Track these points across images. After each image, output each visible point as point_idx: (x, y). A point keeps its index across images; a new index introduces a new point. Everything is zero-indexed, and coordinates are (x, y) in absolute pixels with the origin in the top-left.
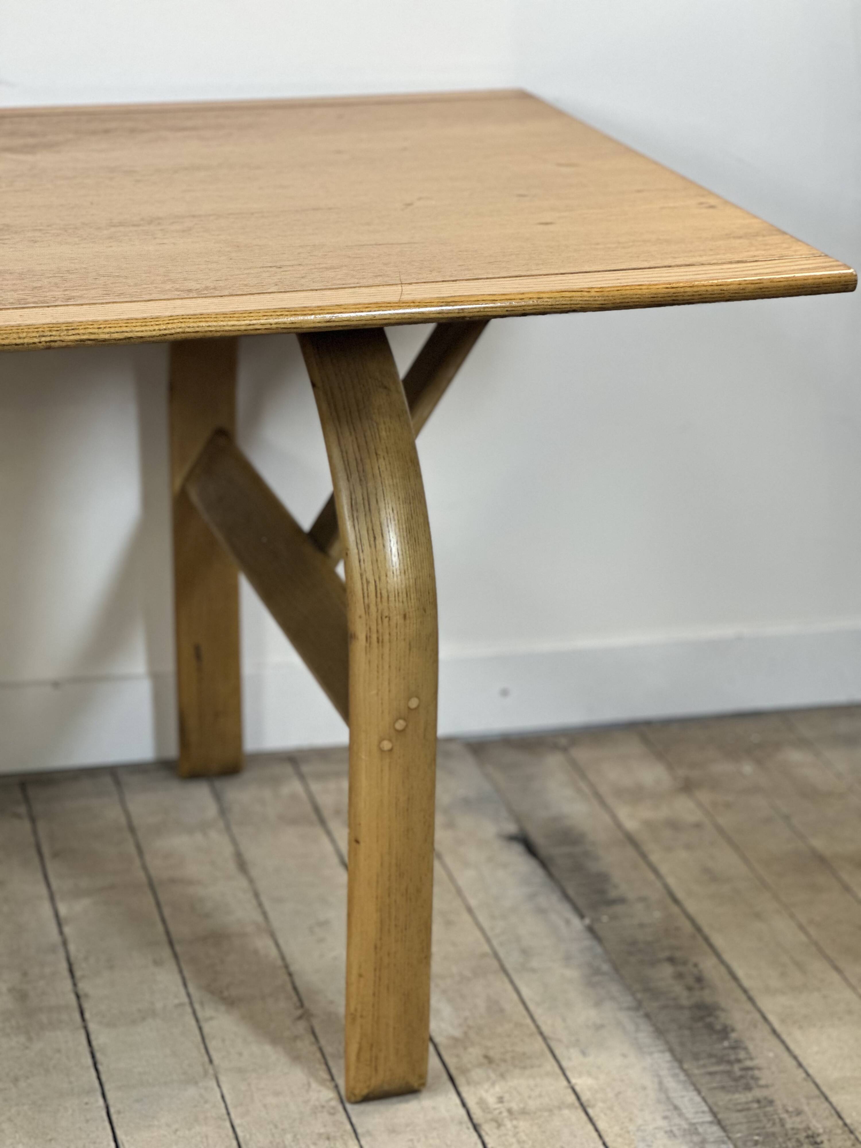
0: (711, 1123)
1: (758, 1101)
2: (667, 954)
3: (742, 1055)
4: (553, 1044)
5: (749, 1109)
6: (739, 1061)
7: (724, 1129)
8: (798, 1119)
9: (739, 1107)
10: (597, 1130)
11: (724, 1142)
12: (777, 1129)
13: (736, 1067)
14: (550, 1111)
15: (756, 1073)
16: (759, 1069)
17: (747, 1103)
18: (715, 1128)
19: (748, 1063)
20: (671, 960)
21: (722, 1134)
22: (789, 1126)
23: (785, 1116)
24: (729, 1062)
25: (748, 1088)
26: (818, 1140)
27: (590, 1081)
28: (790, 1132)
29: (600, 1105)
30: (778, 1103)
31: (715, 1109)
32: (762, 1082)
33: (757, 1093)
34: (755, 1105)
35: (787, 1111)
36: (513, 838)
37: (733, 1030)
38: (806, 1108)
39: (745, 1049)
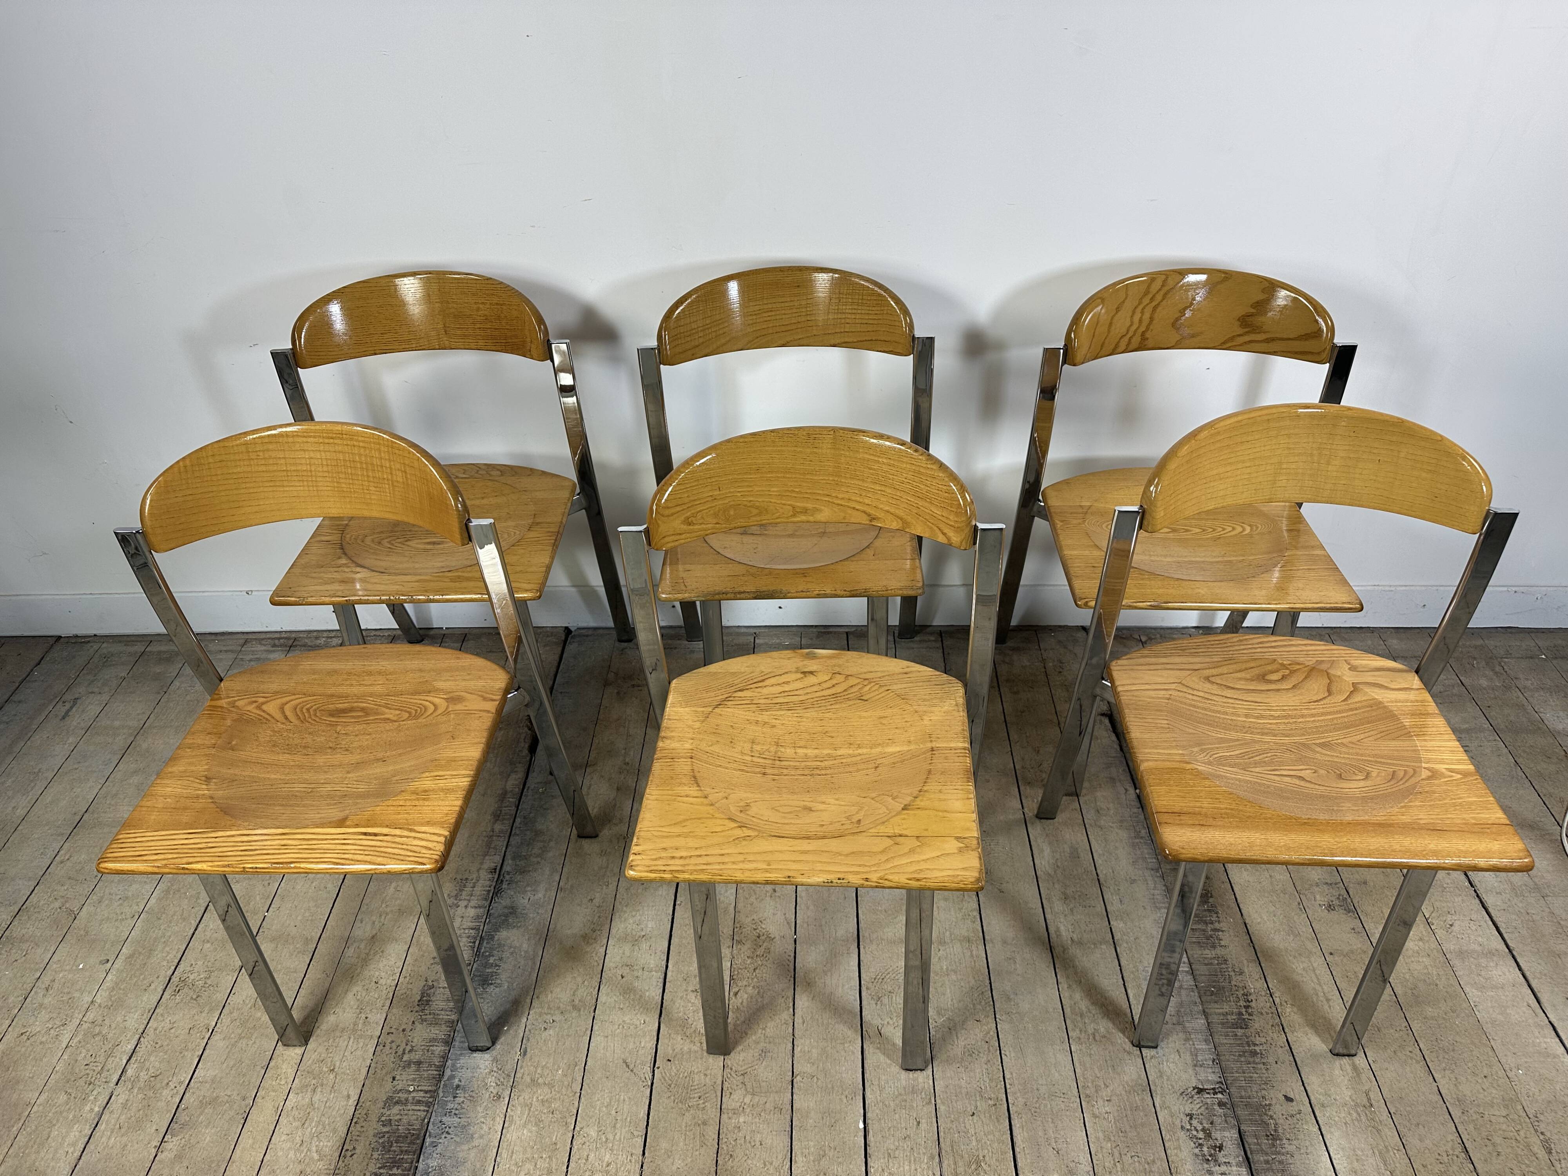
0: (1187, 972)
1: (1218, 958)
3: (1214, 917)
4: (1104, 889)
5: (1211, 964)
7: (1194, 977)
8: (1239, 978)
9: (1206, 962)
10: (1120, 965)
12: (1227, 984)
14: (1095, 944)
15: (1220, 934)
16: (1222, 931)
17: (1211, 959)
18: (1190, 977)
19: (1217, 925)
22: (1233, 983)
23: (1232, 974)
24: (1206, 923)
25: (1214, 947)
26: (1250, 998)
27: (1121, 925)
28: (1234, 988)
29: (1125, 945)
30: (1230, 962)
31: (1192, 961)
32: (1223, 943)
33: (1219, 951)
34: (1216, 962)
35: (1234, 971)
38: (1246, 970)
39: (1217, 913)
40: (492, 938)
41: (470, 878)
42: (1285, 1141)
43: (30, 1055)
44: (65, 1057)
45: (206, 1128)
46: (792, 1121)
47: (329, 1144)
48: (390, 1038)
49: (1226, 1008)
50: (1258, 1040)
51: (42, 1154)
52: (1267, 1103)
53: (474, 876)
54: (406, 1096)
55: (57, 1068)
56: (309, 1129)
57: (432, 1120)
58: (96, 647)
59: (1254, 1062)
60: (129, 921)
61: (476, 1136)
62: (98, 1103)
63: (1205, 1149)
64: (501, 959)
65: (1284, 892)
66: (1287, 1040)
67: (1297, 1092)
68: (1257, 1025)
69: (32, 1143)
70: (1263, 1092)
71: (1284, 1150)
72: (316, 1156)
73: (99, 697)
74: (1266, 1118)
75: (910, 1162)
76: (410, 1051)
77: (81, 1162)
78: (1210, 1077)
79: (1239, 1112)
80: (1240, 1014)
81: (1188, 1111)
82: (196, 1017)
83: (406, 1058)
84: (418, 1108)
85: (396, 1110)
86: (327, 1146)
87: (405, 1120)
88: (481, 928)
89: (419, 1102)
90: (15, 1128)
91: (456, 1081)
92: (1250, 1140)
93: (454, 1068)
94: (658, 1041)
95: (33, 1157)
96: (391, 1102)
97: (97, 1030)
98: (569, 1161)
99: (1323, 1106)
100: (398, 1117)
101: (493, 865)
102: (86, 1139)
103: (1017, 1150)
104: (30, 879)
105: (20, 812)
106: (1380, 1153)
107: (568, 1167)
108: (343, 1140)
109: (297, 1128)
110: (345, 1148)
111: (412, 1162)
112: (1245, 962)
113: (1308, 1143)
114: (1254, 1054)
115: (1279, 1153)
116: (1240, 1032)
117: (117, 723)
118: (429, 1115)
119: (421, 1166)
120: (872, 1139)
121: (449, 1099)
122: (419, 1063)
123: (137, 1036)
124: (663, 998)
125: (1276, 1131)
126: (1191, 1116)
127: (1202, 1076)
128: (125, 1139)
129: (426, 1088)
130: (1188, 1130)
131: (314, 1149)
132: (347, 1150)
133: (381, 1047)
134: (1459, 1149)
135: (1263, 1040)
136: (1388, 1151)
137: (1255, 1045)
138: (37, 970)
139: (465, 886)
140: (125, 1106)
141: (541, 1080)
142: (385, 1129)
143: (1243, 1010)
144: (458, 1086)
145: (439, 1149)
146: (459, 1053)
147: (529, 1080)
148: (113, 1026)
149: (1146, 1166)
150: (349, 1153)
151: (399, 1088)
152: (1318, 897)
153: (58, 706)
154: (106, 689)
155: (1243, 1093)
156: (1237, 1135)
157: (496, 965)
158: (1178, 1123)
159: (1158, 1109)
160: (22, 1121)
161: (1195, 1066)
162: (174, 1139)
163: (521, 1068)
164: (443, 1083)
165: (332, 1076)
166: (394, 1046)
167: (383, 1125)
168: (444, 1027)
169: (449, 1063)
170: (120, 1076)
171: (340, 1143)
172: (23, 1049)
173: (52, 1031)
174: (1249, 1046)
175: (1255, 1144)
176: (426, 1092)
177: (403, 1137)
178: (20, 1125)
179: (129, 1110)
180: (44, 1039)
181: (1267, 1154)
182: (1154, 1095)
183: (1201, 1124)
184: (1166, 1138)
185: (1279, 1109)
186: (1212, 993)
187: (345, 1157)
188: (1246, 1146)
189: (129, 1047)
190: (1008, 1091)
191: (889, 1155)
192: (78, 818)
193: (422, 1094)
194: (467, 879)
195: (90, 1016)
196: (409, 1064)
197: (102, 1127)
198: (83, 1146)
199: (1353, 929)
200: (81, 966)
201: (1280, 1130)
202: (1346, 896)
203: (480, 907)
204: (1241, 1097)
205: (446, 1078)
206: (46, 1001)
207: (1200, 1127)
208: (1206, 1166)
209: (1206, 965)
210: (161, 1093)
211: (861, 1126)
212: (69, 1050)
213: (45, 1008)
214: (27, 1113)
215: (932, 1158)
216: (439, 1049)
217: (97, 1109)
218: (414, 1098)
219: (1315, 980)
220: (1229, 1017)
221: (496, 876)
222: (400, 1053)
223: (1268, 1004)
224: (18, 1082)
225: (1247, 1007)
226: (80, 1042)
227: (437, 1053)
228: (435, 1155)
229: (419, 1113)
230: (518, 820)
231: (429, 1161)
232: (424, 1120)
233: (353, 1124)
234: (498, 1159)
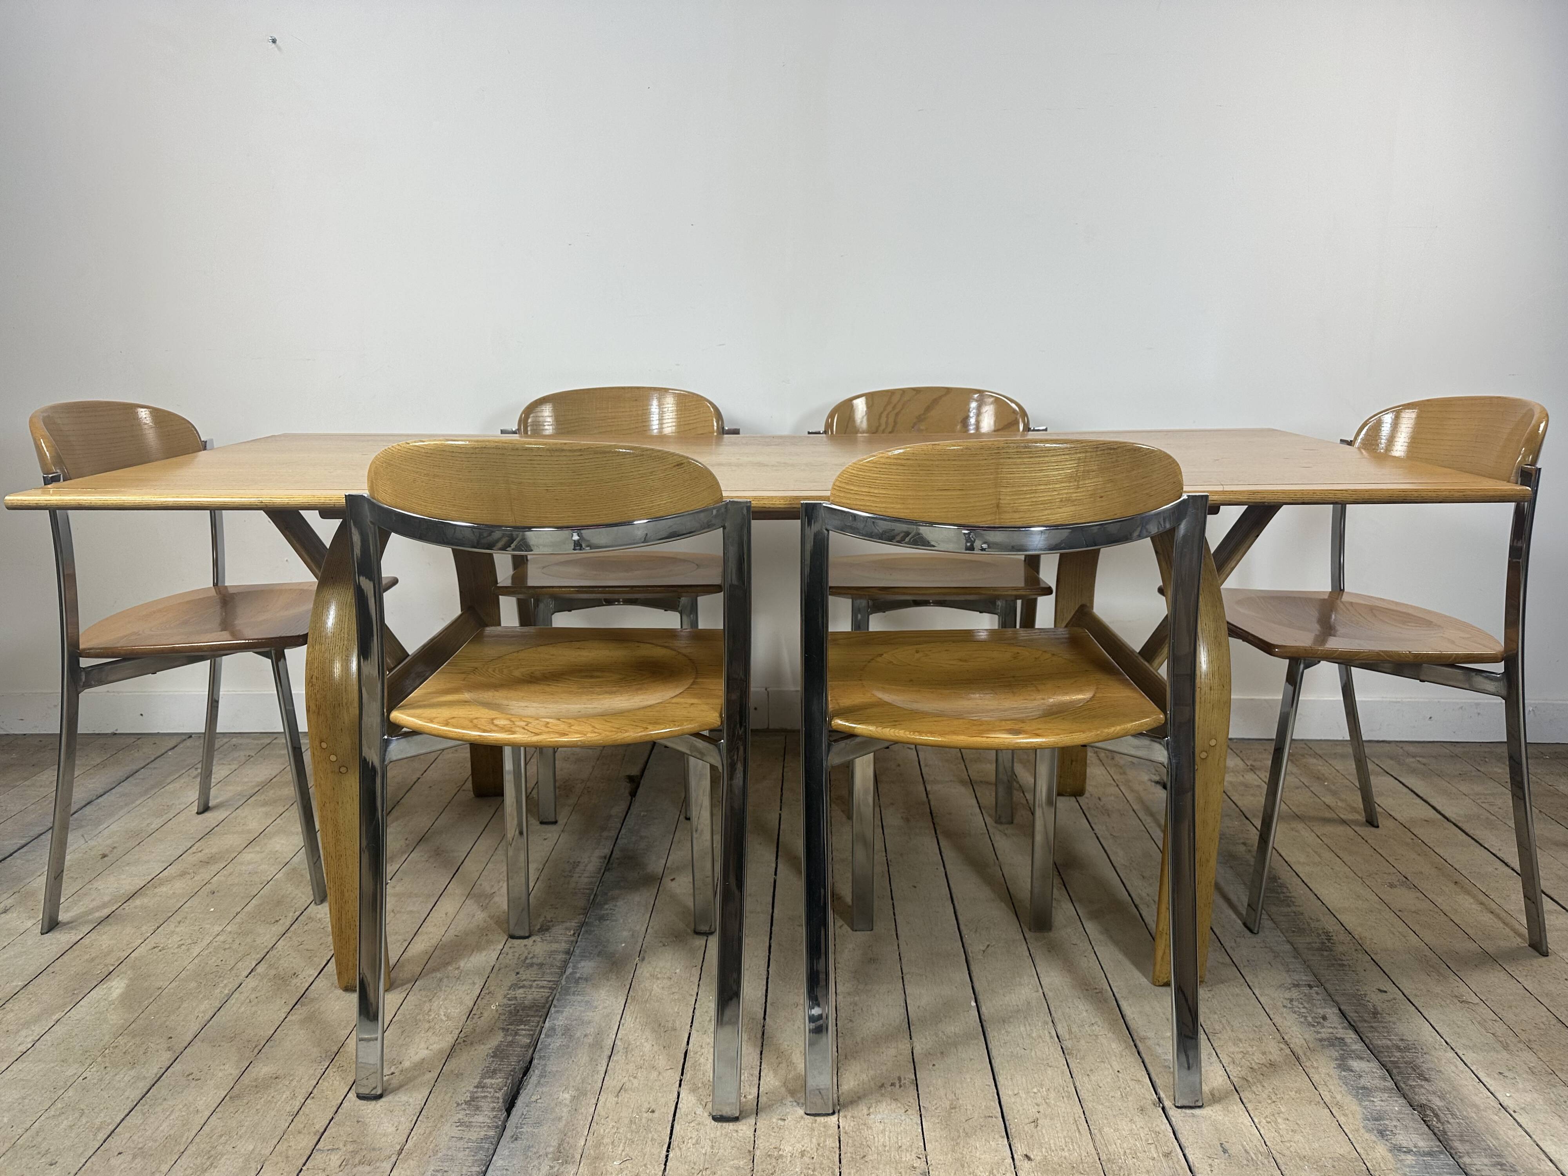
1: (1295, 912)
2: (1242, 841)
3: (1285, 890)
6: (1284, 893)
7: (1274, 923)
8: (1318, 923)
11: (1275, 929)
12: (1306, 926)
13: (1282, 896)
15: (1293, 899)
16: (1295, 898)
17: (1288, 912)
19: (1288, 894)
20: (1244, 844)
21: (1274, 925)
22: (1312, 926)
24: (1278, 893)
25: (1289, 906)
26: (1330, 935)
28: (1313, 929)
30: (1306, 915)
32: (1296, 904)
33: (1294, 908)
34: (1293, 914)
35: (1311, 919)
36: (1157, 783)
37: (1279, 879)
38: (1322, 919)
39: (1287, 888)
40: (606, 894)
41: (582, 861)
42: (1385, 1015)
43: (161, 960)
44: (196, 961)
45: (335, 1001)
46: (906, 1001)
47: (457, 1011)
48: (512, 950)
49: (1308, 940)
50: (1344, 958)
51: (172, 1017)
52: (1362, 993)
53: (586, 860)
54: (530, 983)
55: (188, 968)
56: (437, 1003)
57: (556, 997)
58: (225, 740)
59: (1343, 970)
60: (259, 885)
61: (601, 1007)
62: (227, 989)
63: (1310, 1019)
64: (616, 906)
65: (1347, 877)
66: (1372, 959)
67: (1389, 987)
68: (1341, 949)
69: (163, 1010)
70: (1357, 987)
71: (1385, 1020)
72: (444, 1018)
73: (229, 766)
74: (1364, 1002)
75: (1025, 1025)
76: (532, 958)
77: (211, 1022)
78: (1305, 978)
79: (1336, 998)
80: (1323, 943)
81: (1287, 996)
82: (324, 938)
83: (527, 961)
84: (542, 990)
85: (521, 991)
86: (454, 1012)
87: (530, 997)
88: (596, 888)
89: (543, 987)
90: (146, 1002)
91: (578, 975)
92: (1352, 1015)
93: (575, 967)
94: (770, 952)
95: (165, 1019)
96: (514, 986)
97: (227, 946)
98: (692, 1022)
99: (1416, 995)
100: (524, 995)
101: (603, 855)
102: (217, 1009)
103: (1127, 1019)
104: (163, 862)
105: (154, 826)
106: (1479, 1023)
107: (691, 1026)
108: (470, 1009)
109: (425, 1002)
110: (473, 1012)
111: (539, 1022)
112: (1321, 915)
113: (1408, 1017)
114: (1344, 965)
115: (1382, 1022)
116: (1325, 953)
117: (246, 780)
118: (553, 995)
119: (547, 1024)
120: (985, 1011)
121: (572, 985)
122: (541, 965)
123: (266, 950)
124: (771, 929)
125: (1375, 1009)
126: (1291, 1000)
127: (1297, 977)
128: (254, 1009)
129: (549, 979)
130: (1290, 1008)
131: (443, 1014)
132: (475, 1014)
133: (505, 955)
134: (1555, 1021)
135: (1349, 958)
136: (1485, 1021)
137: (1342, 960)
138: (169, 912)
139: (578, 865)
140: (254, 989)
141: (659, 976)
142: (513, 1002)
143: (1326, 941)
144: (579, 978)
145: (565, 1014)
146: (579, 959)
147: (648, 975)
148: (243, 944)
149: (1255, 1028)
150: (477, 1016)
151: (523, 978)
152: (1379, 880)
153: (190, 771)
154: (235, 762)
155: (1338, 988)
156: (1338, 1011)
157: (611, 909)
158: (1280, 1004)
159: (1258, 996)
160: (153, 998)
161: (1288, 971)
162: (304, 1008)
163: (640, 968)
164: (565, 976)
165: (457, 972)
166: (517, 955)
167: (509, 1000)
168: (563, 944)
169: (571, 965)
170: (250, 973)
171: (468, 1011)
172: (155, 957)
173: (183, 947)
174: (1336, 960)
175: (1356, 1017)
176: (550, 981)
177: (529, 1008)
178: (151, 1000)
179: (259, 991)
180: (176, 951)
181: (1369, 1022)
182: (1252, 988)
183: (1302, 1004)
184: (1271, 1013)
185: (1375, 998)
186: (1294, 932)
187: (473, 1018)
188: (1349, 1018)
189: (258, 956)
190: (1112, 985)
191: (1004, 1021)
192: (209, 830)
193: (545, 982)
194: (579, 862)
195: (221, 938)
196: (532, 965)
197: (232, 1001)
198: (213, 1014)
199: (1418, 898)
200: (212, 910)
201: (1379, 1008)
202: (1404, 879)
203: (593, 877)
204: (1336, 990)
205: (568, 973)
206: (178, 929)
207: (1301, 1006)
208: (1312, 1028)
209: (1284, 916)
210: (290, 982)
211: (973, 1004)
212: (199, 958)
213: (177, 934)
214: (158, 994)
215: (1046, 1023)
216: (561, 957)
217: (226, 992)
218: (537, 985)
219: (1389, 925)
220: (1313, 945)
221: (606, 861)
222: (523, 958)
223: (1349, 939)
224: (149, 976)
225: (1329, 940)
226: (210, 953)
227: (558, 959)
228: (560, 1018)
229: (544, 994)
230: (623, 831)
231: (555, 1022)
232: (549, 997)
233: (480, 999)
234: (623, 1021)
